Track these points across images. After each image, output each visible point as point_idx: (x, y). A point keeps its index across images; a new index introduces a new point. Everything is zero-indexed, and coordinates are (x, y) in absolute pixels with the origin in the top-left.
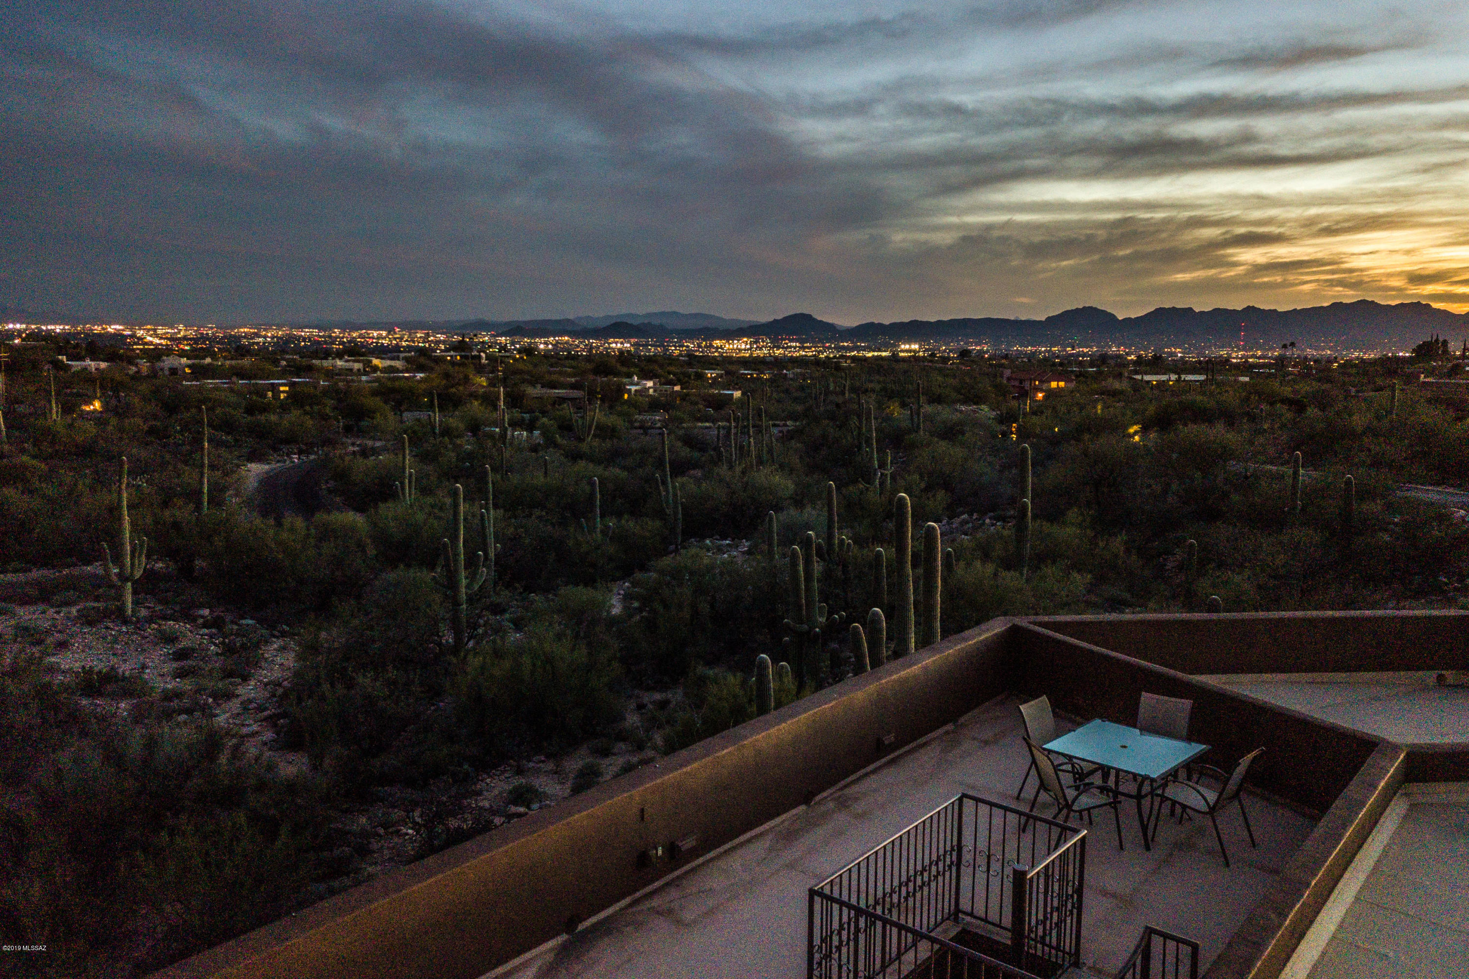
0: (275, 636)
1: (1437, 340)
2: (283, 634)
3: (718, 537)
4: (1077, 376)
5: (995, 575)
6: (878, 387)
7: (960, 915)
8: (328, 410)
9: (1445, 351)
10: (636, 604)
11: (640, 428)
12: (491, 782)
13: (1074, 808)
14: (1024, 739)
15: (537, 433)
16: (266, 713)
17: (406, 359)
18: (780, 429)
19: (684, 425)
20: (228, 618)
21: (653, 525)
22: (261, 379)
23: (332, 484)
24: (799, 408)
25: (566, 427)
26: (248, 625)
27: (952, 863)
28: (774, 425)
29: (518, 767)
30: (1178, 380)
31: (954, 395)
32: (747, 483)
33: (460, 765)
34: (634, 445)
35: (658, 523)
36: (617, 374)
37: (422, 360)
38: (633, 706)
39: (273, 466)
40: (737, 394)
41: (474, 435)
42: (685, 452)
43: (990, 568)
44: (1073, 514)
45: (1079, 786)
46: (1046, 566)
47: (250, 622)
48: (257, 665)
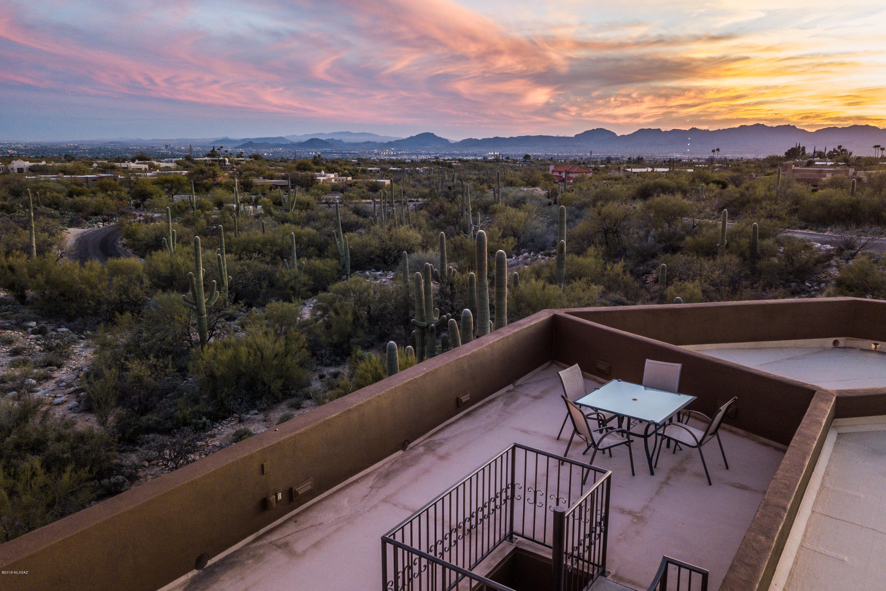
0: (82, 339)
1: (799, 147)
2: (87, 337)
3: (374, 270)
4: (593, 170)
5: (544, 287)
6: (475, 177)
7: (514, 536)
8: (123, 194)
9: (804, 153)
10: (319, 313)
11: (326, 203)
12: (222, 429)
13: (600, 447)
14: (563, 397)
15: (259, 207)
16: (72, 389)
17: (177, 162)
18: (414, 203)
19: (354, 201)
20: (49, 328)
21: (331, 263)
22: (79, 174)
23: (124, 241)
24: (427, 191)
25: (278, 203)
26: (63, 332)
27: (507, 497)
28: (411, 201)
29: (240, 418)
30: (653, 171)
31: (521, 182)
32: (392, 236)
33: (200, 419)
34: (321, 214)
35: (335, 261)
36: (310, 170)
37: (187, 163)
38: (317, 376)
39: (86, 230)
40: (387, 182)
41: (220, 209)
42: (354, 218)
43: (541, 283)
44: (591, 250)
45: (603, 430)
46: (575, 281)
47: (64, 329)
48: (68, 357)
